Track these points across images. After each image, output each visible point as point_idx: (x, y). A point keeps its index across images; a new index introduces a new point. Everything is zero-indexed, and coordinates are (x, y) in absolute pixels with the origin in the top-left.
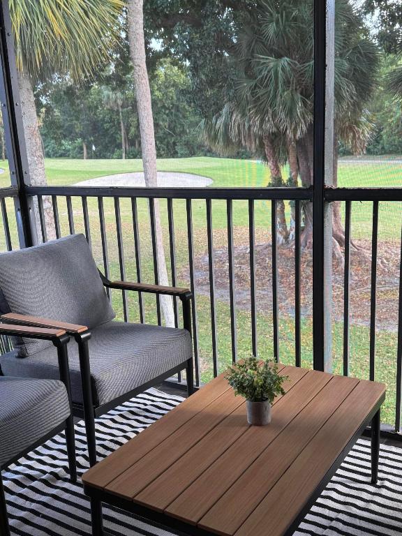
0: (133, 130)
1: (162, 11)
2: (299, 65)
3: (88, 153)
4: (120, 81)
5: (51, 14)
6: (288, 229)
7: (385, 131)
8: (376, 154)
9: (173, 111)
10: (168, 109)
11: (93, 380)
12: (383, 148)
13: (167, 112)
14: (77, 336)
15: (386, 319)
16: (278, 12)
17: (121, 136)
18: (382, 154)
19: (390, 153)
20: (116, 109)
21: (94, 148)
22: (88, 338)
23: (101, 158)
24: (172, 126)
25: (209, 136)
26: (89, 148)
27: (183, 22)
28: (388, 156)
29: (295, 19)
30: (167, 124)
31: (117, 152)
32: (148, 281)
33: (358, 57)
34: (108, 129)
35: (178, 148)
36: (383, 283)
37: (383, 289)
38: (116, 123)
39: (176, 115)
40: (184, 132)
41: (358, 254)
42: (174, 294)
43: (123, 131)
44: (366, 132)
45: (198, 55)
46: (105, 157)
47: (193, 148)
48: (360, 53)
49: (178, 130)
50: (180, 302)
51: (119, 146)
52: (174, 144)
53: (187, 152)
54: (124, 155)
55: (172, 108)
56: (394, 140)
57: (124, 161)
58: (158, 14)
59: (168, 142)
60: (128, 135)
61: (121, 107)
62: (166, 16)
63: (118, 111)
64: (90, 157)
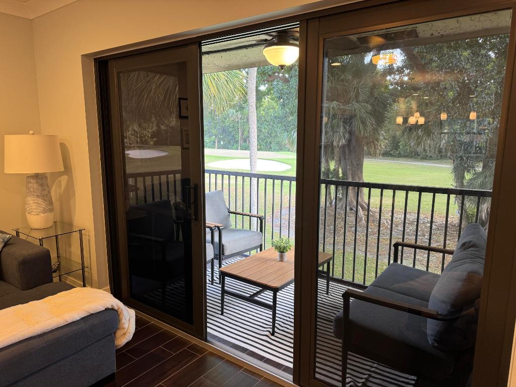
0: (246, 133)
1: (267, 73)
2: (342, 107)
3: (218, 145)
4: (241, 107)
5: (210, 83)
6: (332, 198)
7: (401, 143)
8: (395, 156)
9: (271, 123)
10: (268, 122)
11: (223, 246)
12: (400, 153)
13: (267, 123)
14: (218, 227)
15: (384, 254)
16: (332, 76)
17: (239, 137)
18: (398, 157)
19: (405, 156)
20: (237, 120)
21: (222, 143)
22: (222, 229)
23: (225, 148)
24: (270, 132)
25: (289, 142)
26: (219, 142)
27: (279, 79)
28: (403, 159)
29: (342, 80)
30: (267, 131)
31: (236, 146)
32: (247, 211)
33: (378, 103)
34: (231, 132)
35: (272, 145)
36: (386, 234)
37: (385, 238)
38: (236, 128)
39: (272, 126)
40: (276, 136)
41: (373, 216)
42: (257, 217)
43: (240, 133)
44: (382, 145)
45: (285, 98)
46: (228, 148)
47: (281, 146)
48: (379, 101)
49: (273, 135)
50: (259, 221)
51: (237, 142)
52: (270, 143)
53: (278, 148)
54: (239, 148)
55: (271, 121)
56: (407, 149)
57: (239, 151)
58: (265, 74)
59: (267, 142)
60: (243, 135)
61: (240, 119)
62: (270, 76)
63: (238, 121)
64: (219, 148)
